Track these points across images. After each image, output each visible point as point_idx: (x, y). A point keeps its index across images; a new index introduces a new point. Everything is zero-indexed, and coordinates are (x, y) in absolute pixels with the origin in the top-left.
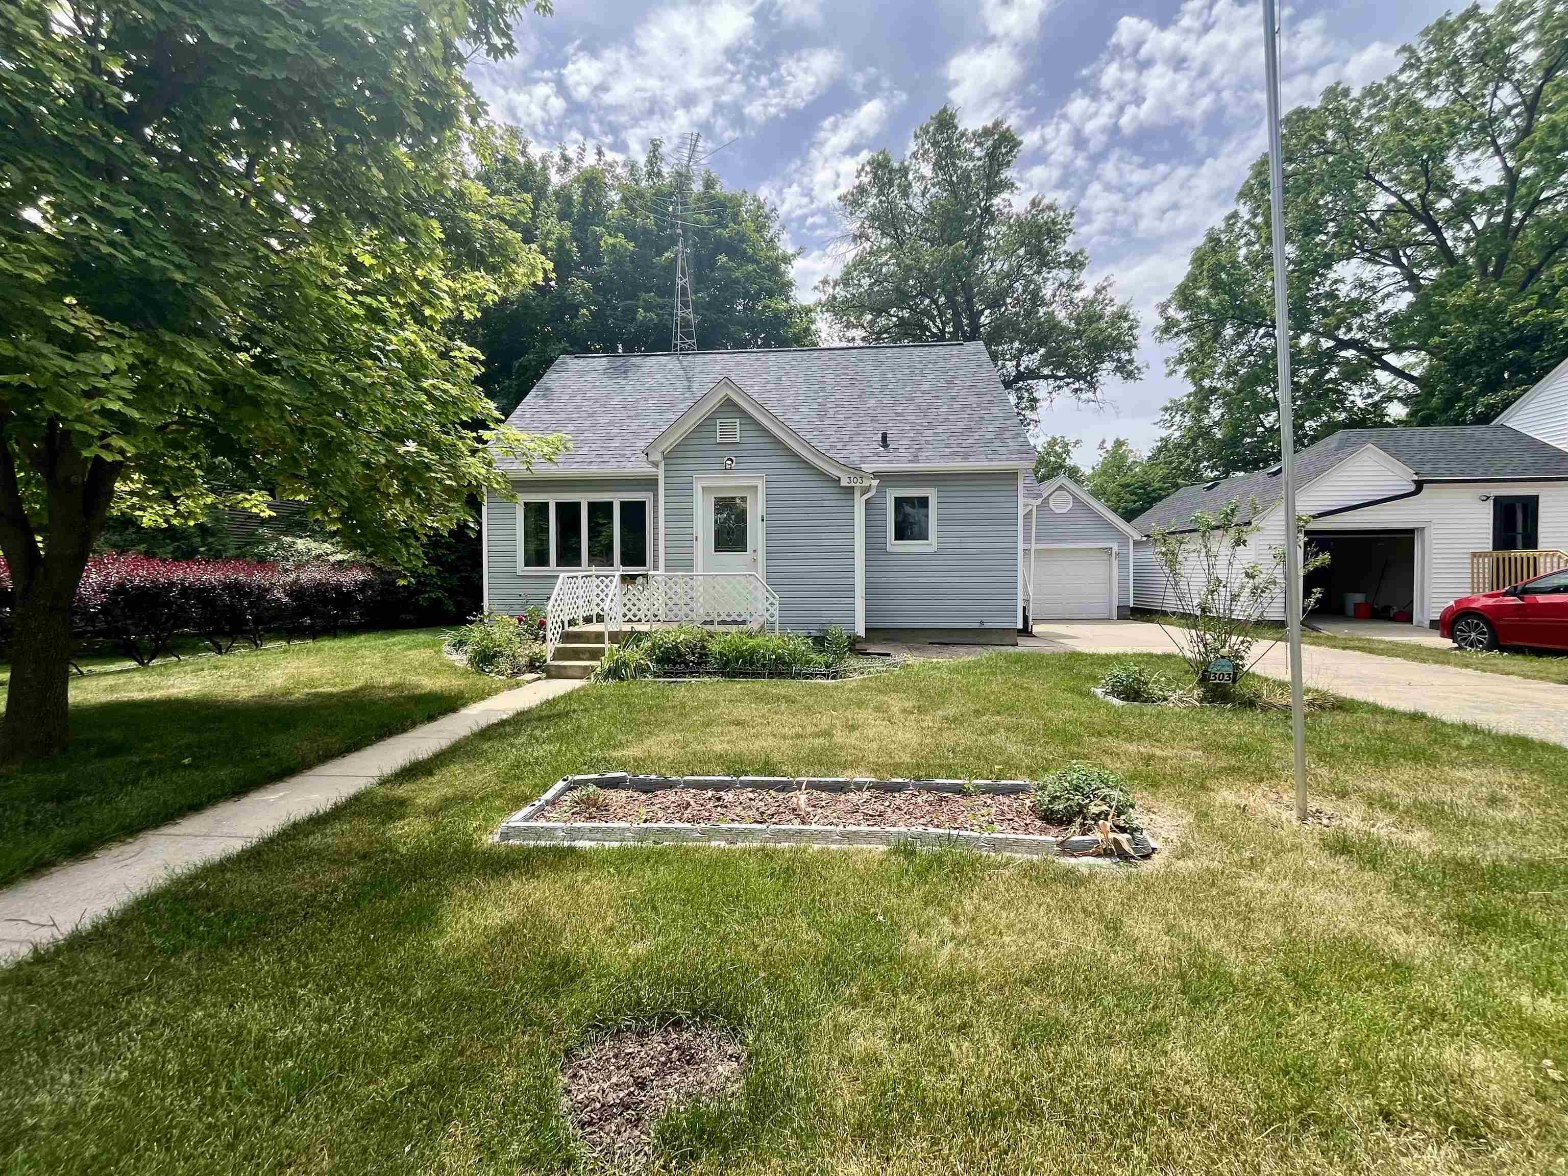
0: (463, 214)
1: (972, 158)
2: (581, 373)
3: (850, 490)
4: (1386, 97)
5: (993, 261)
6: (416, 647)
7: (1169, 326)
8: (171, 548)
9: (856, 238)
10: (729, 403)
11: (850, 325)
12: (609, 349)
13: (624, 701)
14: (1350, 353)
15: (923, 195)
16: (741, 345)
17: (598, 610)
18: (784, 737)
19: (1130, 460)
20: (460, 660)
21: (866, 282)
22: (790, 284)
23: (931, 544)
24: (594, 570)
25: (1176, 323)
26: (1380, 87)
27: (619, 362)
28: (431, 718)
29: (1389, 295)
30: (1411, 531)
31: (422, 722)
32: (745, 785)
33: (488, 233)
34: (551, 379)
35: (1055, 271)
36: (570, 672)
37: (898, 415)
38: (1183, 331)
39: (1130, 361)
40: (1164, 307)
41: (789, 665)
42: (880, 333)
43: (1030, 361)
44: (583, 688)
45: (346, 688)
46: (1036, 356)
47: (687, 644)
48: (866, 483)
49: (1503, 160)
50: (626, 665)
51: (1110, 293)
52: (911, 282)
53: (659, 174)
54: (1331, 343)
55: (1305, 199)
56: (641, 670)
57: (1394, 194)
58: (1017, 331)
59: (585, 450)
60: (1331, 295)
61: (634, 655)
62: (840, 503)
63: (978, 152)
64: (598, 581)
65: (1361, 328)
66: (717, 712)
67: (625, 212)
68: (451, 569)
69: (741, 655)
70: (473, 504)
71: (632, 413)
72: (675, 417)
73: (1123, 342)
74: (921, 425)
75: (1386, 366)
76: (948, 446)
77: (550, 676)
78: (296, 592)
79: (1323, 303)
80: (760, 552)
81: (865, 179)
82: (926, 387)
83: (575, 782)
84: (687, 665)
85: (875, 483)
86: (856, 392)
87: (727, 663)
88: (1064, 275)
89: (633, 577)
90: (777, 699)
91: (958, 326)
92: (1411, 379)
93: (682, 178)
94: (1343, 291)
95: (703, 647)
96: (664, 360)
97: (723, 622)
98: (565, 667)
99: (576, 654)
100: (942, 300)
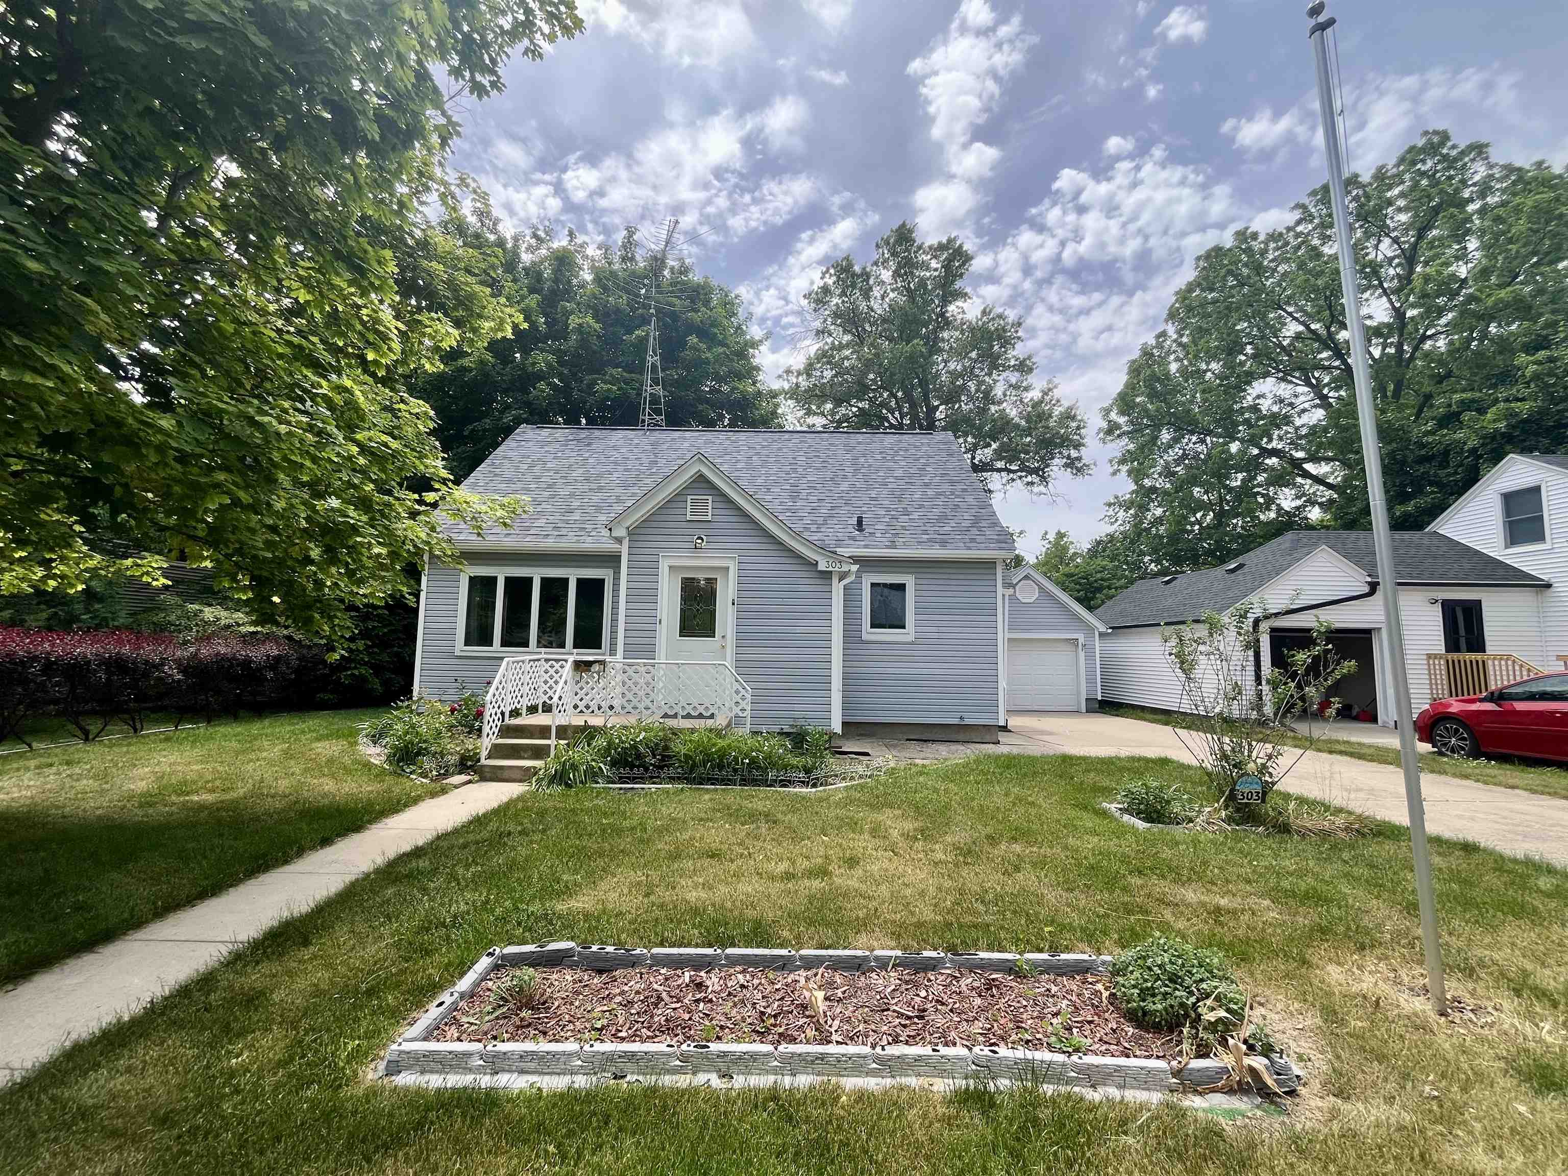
0: (424, 263)
1: (928, 269)
2: (543, 444)
3: (827, 576)
4: (1287, 244)
5: (946, 362)
6: (327, 737)
7: (1112, 429)
8: (45, 615)
9: (819, 333)
10: (701, 479)
11: (809, 413)
12: (572, 420)
13: (570, 818)
14: (1273, 461)
15: (883, 298)
16: (709, 424)
17: (545, 698)
18: (773, 878)
19: (1071, 551)
20: (375, 754)
21: (828, 374)
22: (757, 369)
23: (908, 633)
24: (544, 653)
25: (1117, 426)
26: (1281, 234)
27: (583, 434)
28: (326, 842)
29: (1304, 411)
30: (1368, 631)
31: (313, 848)
32: (733, 961)
33: (451, 284)
34: (508, 449)
35: (1004, 374)
36: (506, 774)
37: (872, 499)
38: (1124, 433)
39: (1079, 459)
40: (1107, 411)
41: (765, 770)
42: (840, 422)
43: (985, 454)
44: (521, 798)
45: (228, 797)
46: (989, 452)
47: (646, 742)
48: (845, 568)
49: (1390, 301)
50: (574, 767)
51: (1057, 393)
52: (871, 376)
53: (632, 259)
54: (1256, 451)
55: (1226, 324)
56: (593, 774)
57: (1303, 323)
58: (973, 426)
59: (541, 522)
60: (1255, 408)
61: (582, 755)
62: (819, 588)
63: (934, 264)
64: (547, 666)
65: (1280, 438)
66: (686, 836)
67: (598, 291)
68: (383, 643)
69: (708, 757)
70: (413, 572)
71: (594, 486)
72: (640, 493)
73: (1071, 440)
74: (896, 510)
75: (1306, 475)
76: (925, 532)
77: (483, 779)
78: (193, 668)
79: (1247, 415)
80: (729, 636)
81: (830, 281)
82: (899, 473)
83: (503, 957)
84: (647, 769)
85: (855, 568)
86: (829, 475)
87: (694, 766)
88: (1014, 377)
89: (589, 664)
90: (753, 817)
91: (915, 418)
92: (1330, 486)
93: (658, 262)
94: (1266, 405)
95: (666, 748)
96: (630, 434)
97: (688, 716)
98: (501, 768)
99: (515, 752)
100: (900, 394)
